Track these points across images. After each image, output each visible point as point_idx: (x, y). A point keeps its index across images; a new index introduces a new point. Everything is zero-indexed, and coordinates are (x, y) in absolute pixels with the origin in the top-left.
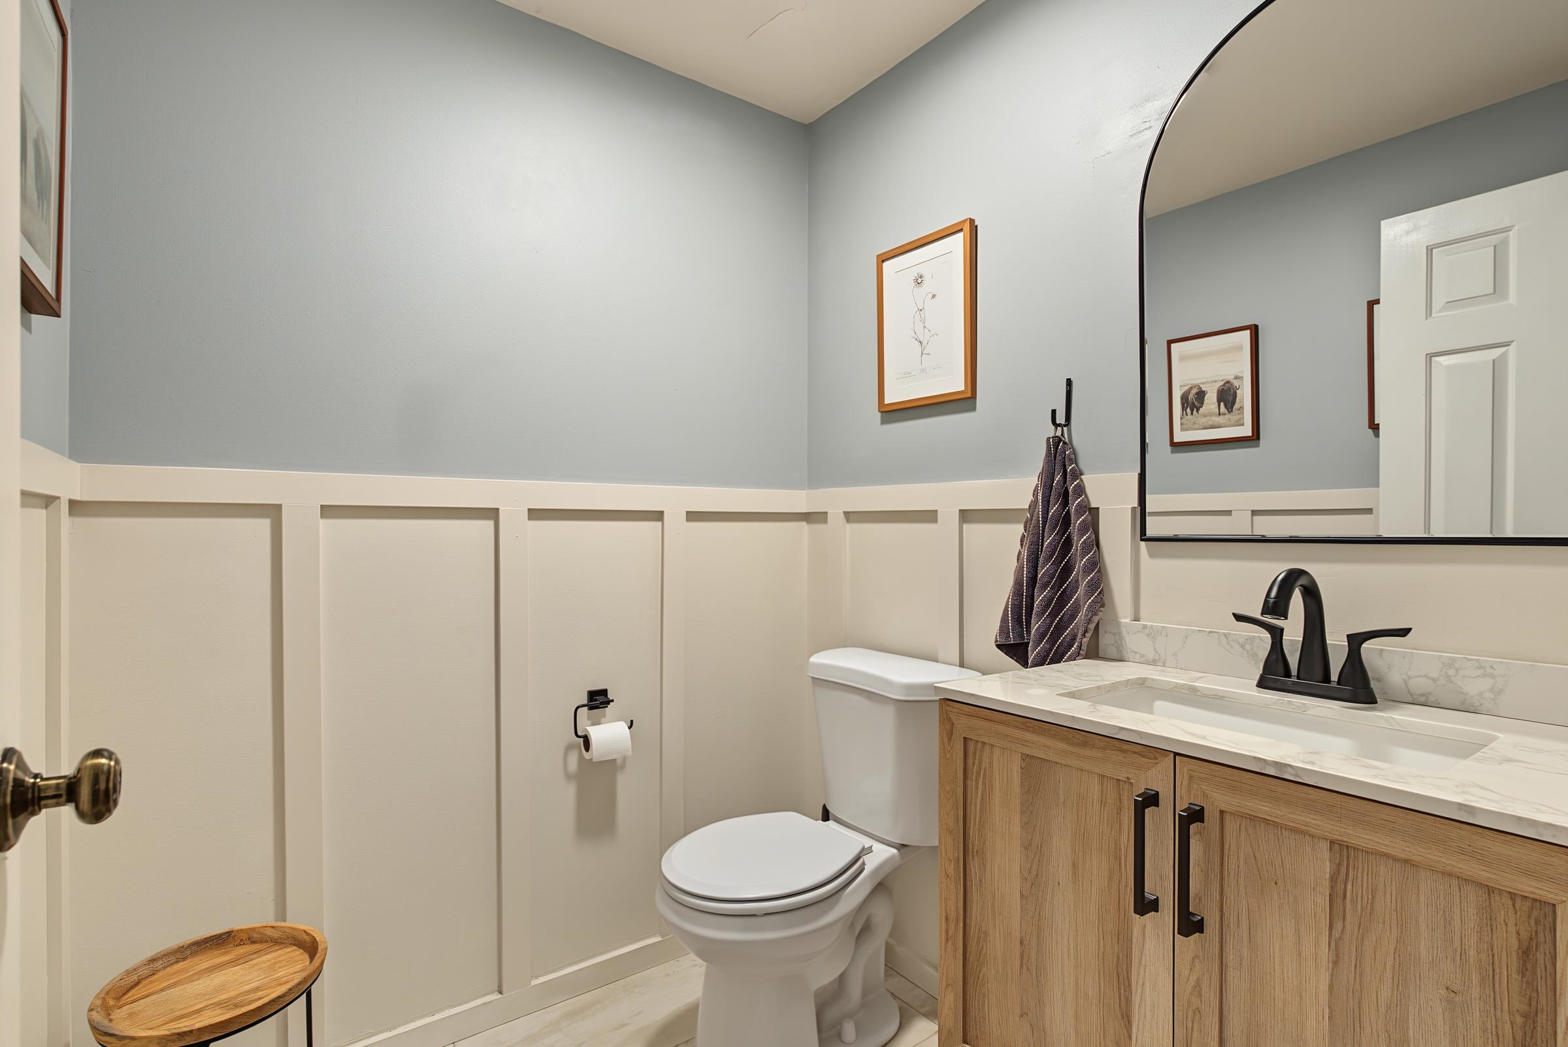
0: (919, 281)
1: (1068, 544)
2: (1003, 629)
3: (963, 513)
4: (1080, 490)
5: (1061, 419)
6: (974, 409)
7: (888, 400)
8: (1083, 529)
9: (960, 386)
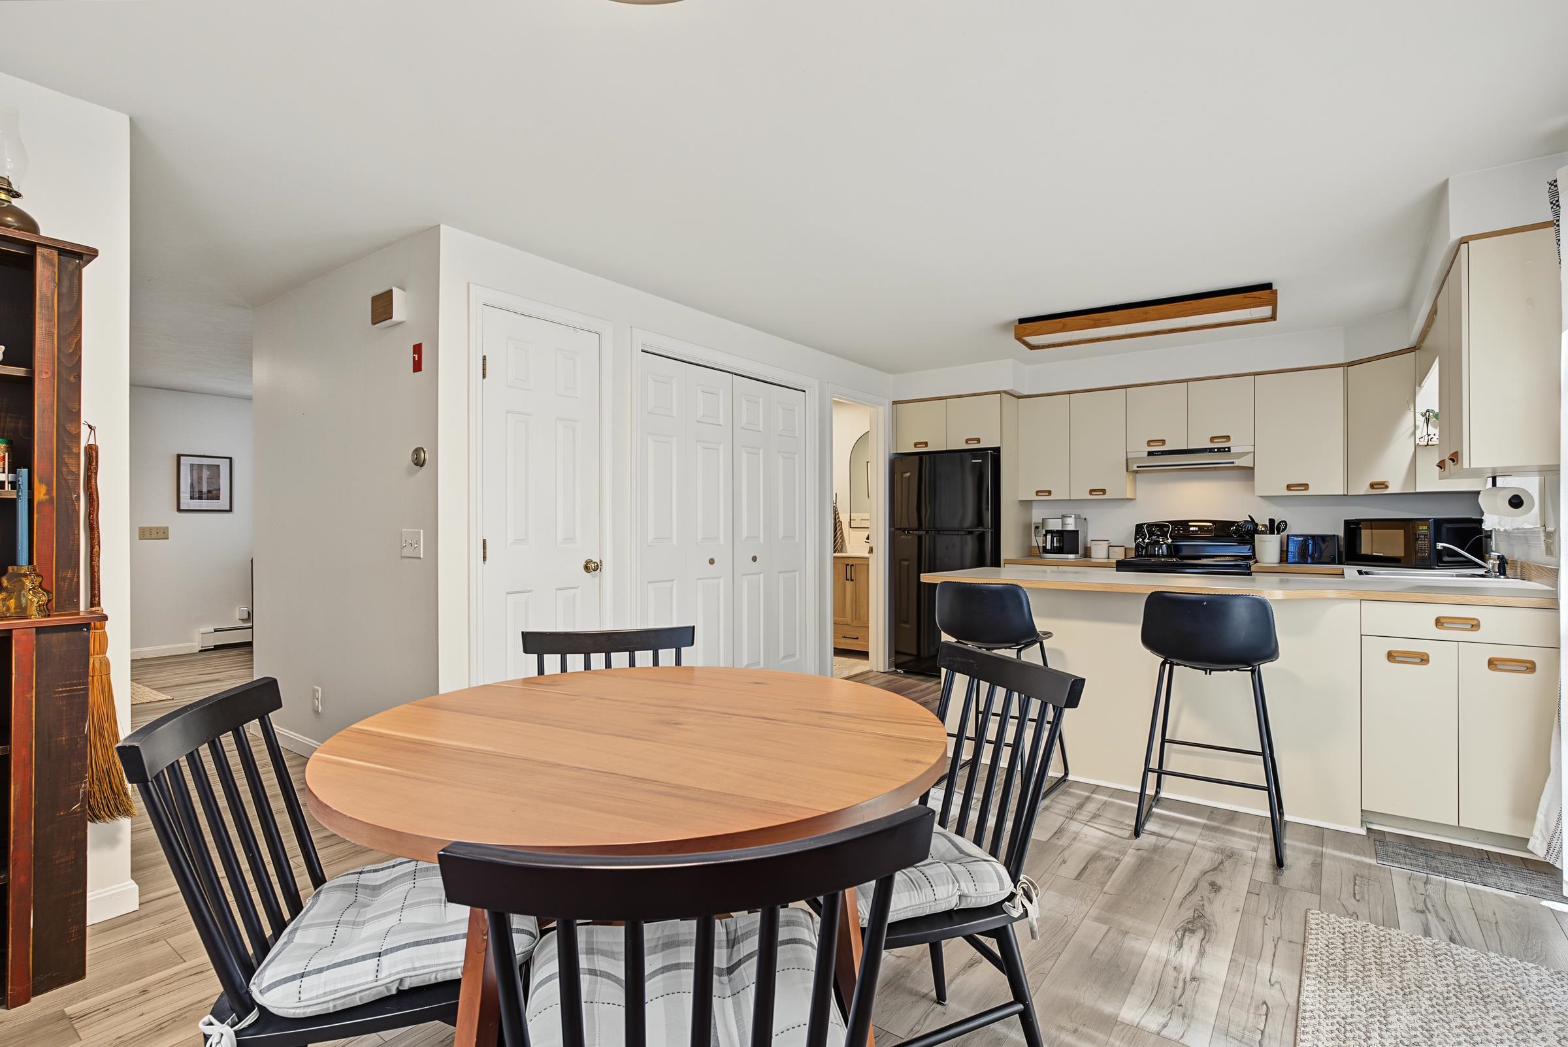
1: (837, 529)
8: (840, 526)
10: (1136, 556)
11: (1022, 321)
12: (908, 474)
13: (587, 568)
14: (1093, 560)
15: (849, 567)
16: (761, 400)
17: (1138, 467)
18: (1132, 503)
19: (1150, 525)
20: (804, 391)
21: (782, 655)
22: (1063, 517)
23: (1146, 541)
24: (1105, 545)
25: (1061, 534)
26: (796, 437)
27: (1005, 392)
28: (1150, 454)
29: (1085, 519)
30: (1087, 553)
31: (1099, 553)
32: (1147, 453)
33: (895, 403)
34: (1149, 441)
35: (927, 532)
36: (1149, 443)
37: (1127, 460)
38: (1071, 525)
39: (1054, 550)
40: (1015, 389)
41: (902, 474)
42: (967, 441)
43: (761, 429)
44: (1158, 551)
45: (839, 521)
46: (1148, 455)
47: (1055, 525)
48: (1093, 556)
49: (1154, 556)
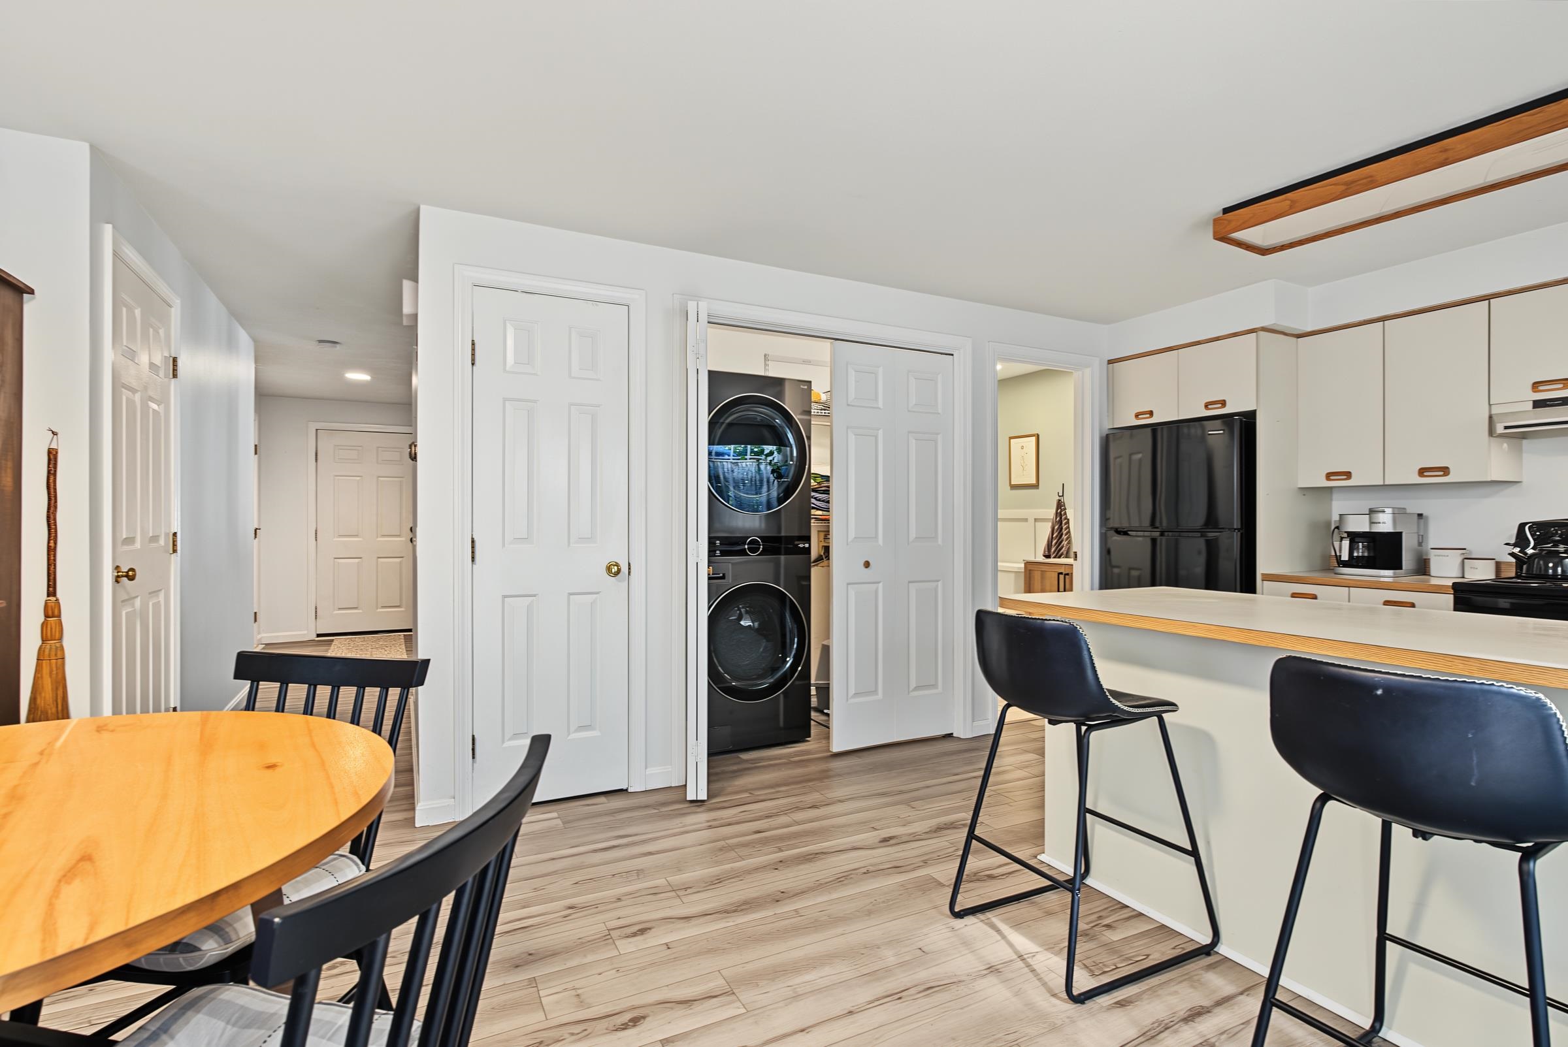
0: (1022, 448)
1: (1062, 528)
2: (1045, 552)
3: (1035, 519)
4: (1065, 514)
5: (1061, 494)
6: (1038, 488)
7: (1012, 483)
8: (1066, 524)
9: (1034, 482)
10: (1517, 577)
11: (1226, 211)
12: (1140, 456)
13: (609, 569)
14: (1434, 581)
15: (1062, 577)
16: (881, 370)
17: (1506, 428)
18: (1513, 489)
19: (1538, 526)
20: (952, 355)
21: (913, 685)
22: (1372, 512)
23: (1530, 551)
24: (1457, 557)
25: (1372, 539)
26: (939, 414)
27: (1264, 329)
28: (1537, 404)
29: (1420, 515)
30: (1423, 567)
31: (1445, 570)
32: (1531, 403)
33: (1110, 362)
34: (1535, 383)
35: (1162, 534)
36: (1536, 386)
37: (1491, 417)
38: (1385, 524)
39: (1353, 563)
40: (1278, 323)
41: (1131, 455)
42: (1206, 406)
43: (880, 405)
44: (1555, 568)
45: (1066, 518)
46: (1534, 407)
47: (1360, 525)
48: (1433, 573)
49: (1544, 577)
